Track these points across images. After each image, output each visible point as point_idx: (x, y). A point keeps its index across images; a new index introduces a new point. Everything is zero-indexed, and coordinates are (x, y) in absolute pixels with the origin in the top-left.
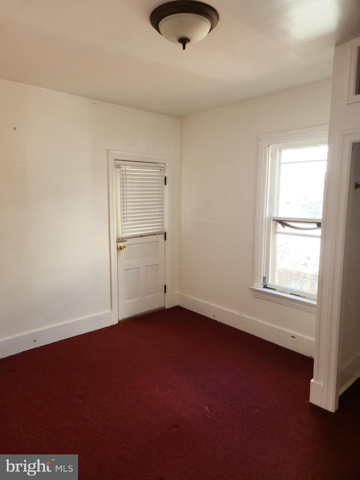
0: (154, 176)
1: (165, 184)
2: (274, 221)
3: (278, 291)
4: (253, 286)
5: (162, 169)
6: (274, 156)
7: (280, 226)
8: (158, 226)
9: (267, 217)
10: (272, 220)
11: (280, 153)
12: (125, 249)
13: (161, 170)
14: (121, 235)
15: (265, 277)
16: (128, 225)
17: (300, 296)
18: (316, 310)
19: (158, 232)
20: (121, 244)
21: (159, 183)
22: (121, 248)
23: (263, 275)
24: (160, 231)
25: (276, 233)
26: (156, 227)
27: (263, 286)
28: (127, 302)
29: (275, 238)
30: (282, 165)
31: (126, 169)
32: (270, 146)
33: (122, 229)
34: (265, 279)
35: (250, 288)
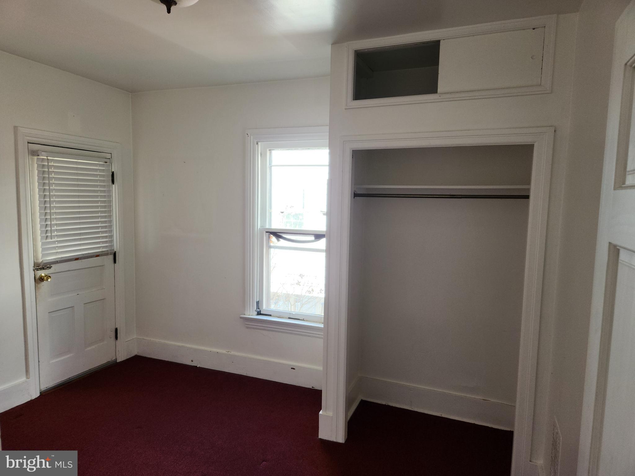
0: (96, 170)
1: (113, 182)
2: (267, 233)
3: (274, 316)
4: (245, 314)
5: (108, 161)
6: (263, 155)
7: (273, 239)
8: (103, 242)
9: (259, 228)
10: (265, 232)
11: (270, 153)
12: (49, 280)
13: (106, 162)
14: (41, 259)
15: (258, 301)
16: (54, 242)
17: (299, 319)
18: (322, 333)
19: (104, 251)
20: (43, 273)
21: (103, 181)
22: (41, 279)
23: (256, 299)
24: (108, 251)
25: (270, 247)
26: (100, 244)
27: (256, 313)
28: (54, 361)
29: (268, 253)
30: (273, 168)
31: (49, 158)
32: (259, 143)
33: (43, 250)
34: (258, 304)
35: (241, 318)
